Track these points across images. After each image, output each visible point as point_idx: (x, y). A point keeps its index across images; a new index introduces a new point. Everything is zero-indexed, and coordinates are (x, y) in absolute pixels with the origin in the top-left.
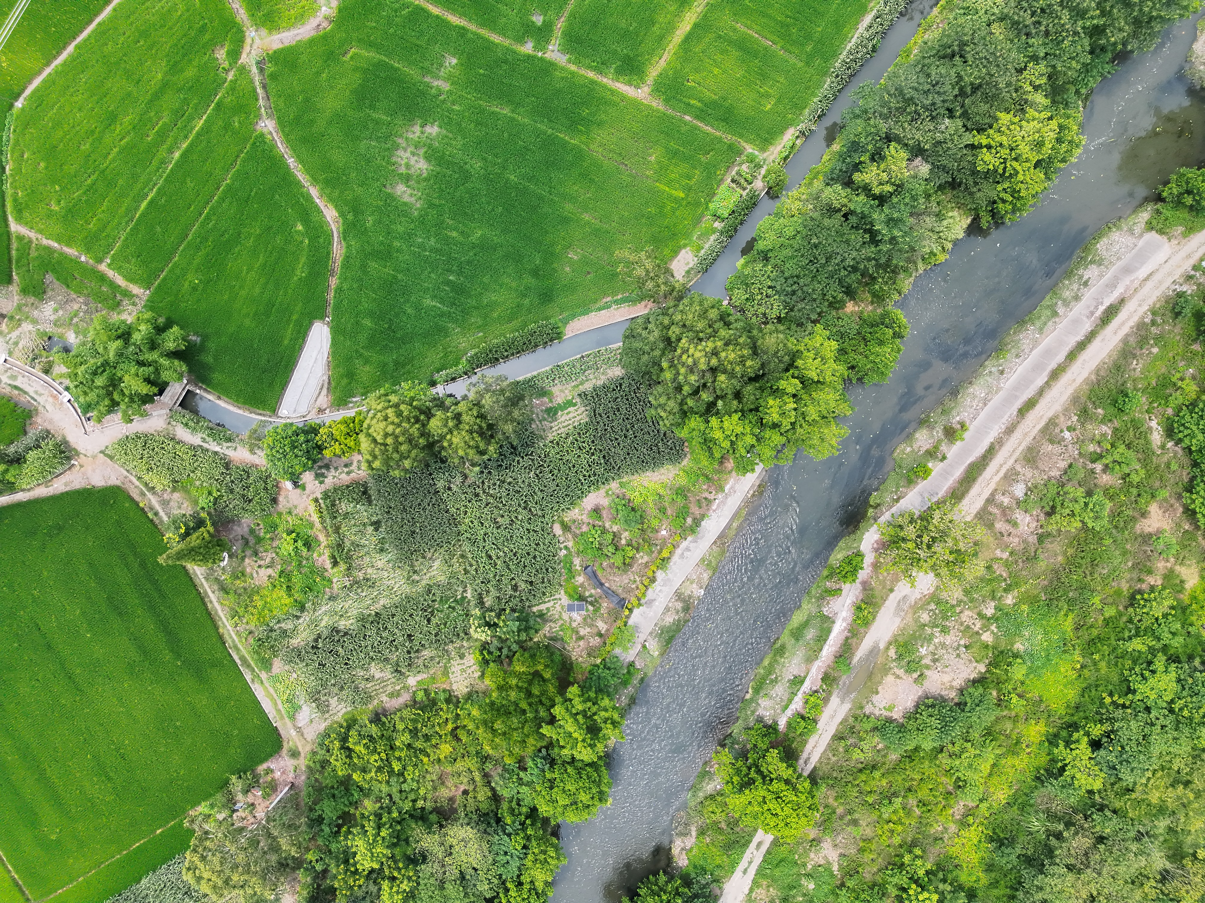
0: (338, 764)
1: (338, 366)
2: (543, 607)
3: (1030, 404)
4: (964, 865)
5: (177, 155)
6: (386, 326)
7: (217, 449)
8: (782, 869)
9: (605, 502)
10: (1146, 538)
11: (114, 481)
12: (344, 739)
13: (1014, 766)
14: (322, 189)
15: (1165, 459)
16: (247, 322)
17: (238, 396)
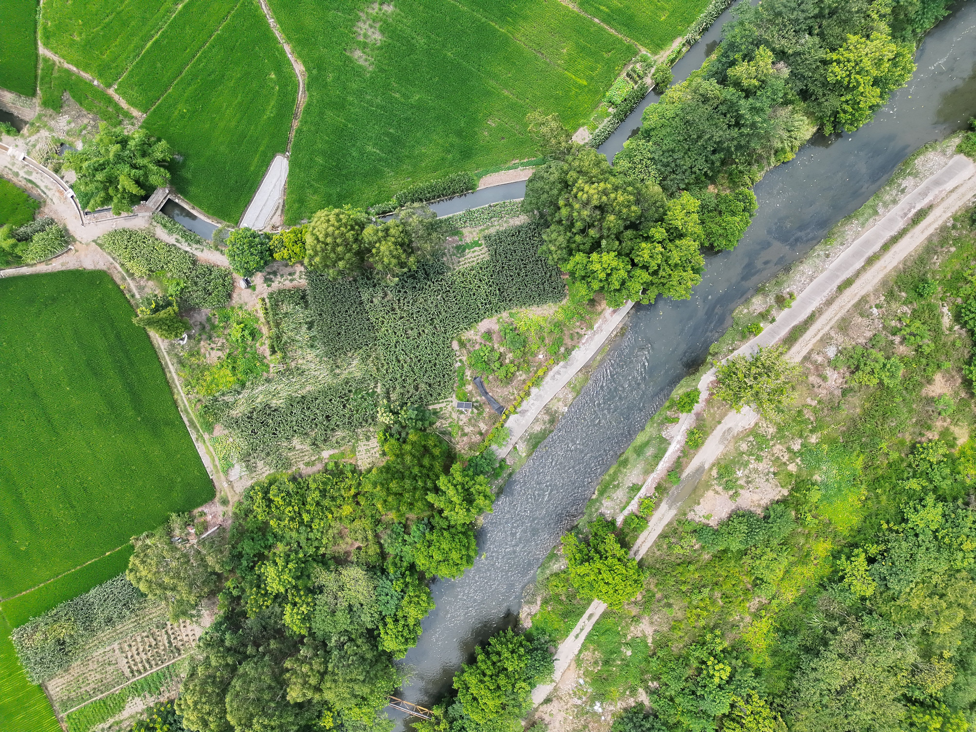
0: (259, 510)
1: (292, 193)
2: (437, 406)
3: (848, 283)
4: (754, 649)
5: (180, 7)
6: (334, 164)
7: (188, 249)
8: (606, 636)
9: (496, 327)
10: (930, 401)
11: (101, 266)
12: (266, 492)
13: (802, 574)
14: (294, 47)
15: (952, 338)
16: (222, 148)
17: (209, 208)
